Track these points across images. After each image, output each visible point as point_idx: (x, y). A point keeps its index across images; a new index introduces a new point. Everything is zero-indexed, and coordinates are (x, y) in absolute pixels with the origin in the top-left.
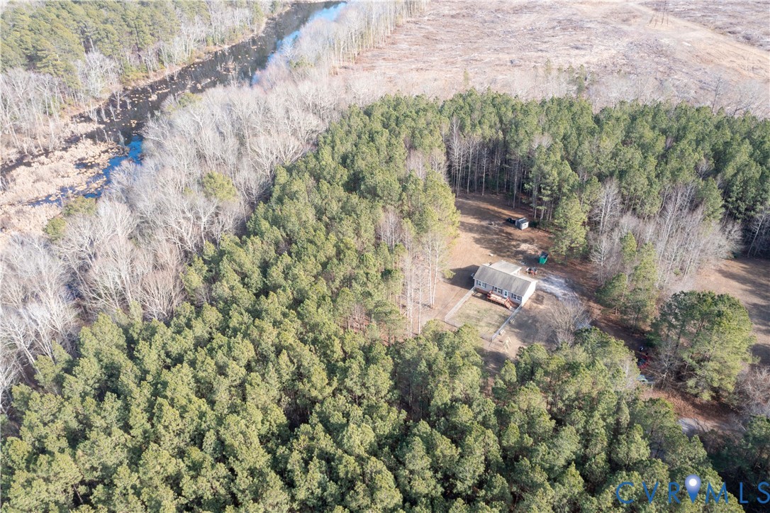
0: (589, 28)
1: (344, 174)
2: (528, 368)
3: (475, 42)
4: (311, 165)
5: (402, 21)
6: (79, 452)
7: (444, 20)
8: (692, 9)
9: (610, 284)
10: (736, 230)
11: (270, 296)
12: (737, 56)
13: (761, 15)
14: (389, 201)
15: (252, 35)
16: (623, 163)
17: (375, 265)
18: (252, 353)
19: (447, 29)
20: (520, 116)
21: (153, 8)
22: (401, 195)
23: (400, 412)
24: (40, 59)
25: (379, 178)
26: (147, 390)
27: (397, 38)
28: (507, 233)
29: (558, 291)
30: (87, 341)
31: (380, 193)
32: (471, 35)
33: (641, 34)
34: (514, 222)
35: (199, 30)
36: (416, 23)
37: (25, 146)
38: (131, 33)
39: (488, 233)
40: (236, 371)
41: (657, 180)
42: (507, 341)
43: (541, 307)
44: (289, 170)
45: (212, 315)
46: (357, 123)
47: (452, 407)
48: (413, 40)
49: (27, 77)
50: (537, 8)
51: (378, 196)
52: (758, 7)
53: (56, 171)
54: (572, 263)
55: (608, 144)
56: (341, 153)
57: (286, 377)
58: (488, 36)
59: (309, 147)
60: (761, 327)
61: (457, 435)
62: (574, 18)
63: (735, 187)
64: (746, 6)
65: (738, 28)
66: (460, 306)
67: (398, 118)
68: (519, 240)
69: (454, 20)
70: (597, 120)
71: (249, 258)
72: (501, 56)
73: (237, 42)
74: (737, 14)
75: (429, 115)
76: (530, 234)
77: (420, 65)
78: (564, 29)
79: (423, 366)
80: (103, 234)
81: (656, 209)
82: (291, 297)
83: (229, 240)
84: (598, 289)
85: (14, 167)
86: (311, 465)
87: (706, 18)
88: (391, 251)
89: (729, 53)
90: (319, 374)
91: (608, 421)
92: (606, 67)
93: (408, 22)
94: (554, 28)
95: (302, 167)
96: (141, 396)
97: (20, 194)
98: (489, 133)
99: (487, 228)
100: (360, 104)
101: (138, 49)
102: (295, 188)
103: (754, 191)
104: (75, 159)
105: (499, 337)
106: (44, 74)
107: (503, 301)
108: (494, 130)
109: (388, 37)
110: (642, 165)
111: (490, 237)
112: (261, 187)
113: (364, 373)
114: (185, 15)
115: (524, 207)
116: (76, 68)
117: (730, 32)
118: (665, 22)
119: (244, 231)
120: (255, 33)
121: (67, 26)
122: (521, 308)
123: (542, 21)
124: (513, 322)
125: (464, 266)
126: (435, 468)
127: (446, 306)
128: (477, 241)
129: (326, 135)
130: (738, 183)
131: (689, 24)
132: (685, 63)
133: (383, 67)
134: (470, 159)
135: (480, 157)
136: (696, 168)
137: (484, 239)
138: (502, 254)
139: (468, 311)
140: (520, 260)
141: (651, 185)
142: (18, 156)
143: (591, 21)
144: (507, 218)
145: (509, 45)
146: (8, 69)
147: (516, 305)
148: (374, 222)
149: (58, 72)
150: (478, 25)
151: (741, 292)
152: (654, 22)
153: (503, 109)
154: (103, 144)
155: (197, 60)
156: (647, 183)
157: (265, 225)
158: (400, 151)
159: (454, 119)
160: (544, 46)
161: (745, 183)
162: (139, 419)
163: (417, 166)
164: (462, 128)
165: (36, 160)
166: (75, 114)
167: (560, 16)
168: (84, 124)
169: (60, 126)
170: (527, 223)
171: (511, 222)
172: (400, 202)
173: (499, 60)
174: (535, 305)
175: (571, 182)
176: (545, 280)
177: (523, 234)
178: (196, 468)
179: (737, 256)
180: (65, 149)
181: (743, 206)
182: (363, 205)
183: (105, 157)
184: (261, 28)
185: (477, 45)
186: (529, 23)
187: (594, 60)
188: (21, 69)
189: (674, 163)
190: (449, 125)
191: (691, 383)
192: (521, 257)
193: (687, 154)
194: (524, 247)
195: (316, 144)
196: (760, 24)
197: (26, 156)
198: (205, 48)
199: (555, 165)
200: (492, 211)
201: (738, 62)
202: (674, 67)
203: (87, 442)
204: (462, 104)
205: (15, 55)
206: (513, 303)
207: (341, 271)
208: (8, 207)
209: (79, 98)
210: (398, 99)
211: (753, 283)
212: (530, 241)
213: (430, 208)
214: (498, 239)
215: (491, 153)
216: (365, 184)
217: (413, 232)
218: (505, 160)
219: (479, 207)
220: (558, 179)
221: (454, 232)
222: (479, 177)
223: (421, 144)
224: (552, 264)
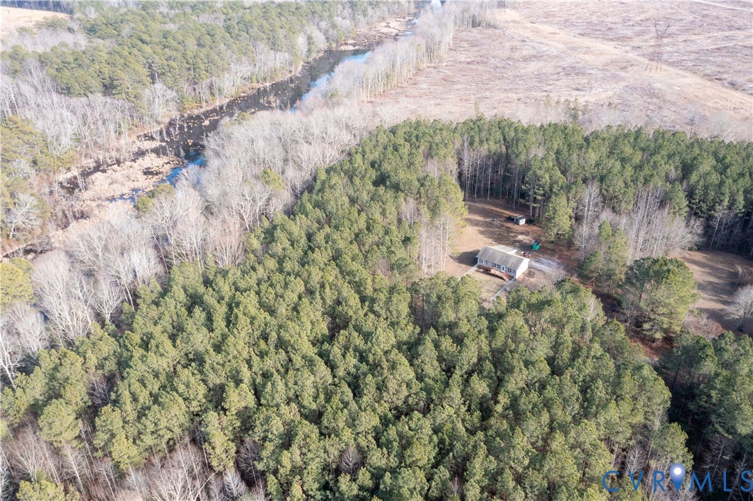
0: (590, 74)
1: (373, 174)
2: (515, 303)
3: (487, 84)
4: (346, 168)
5: (424, 66)
6: (178, 342)
7: (460, 66)
8: (685, 60)
9: (588, 259)
10: (698, 226)
11: (316, 252)
12: (721, 98)
13: (747, 66)
14: (409, 194)
15: (289, 75)
16: (605, 171)
17: (397, 236)
18: (303, 288)
19: (463, 73)
20: (520, 135)
21: (208, 49)
22: (419, 189)
23: (414, 328)
24: (115, 88)
25: (402, 176)
26: (224, 309)
27: (418, 79)
28: (507, 227)
30: (176, 277)
31: (402, 187)
32: (484, 78)
33: (636, 79)
34: (513, 219)
35: (246, 70)
36: (435, 68)
37: (101, 157)
38: (189, 69)
39: (491, 227)
40: (292, 297)
41: (632, 184)
43: (532, 280)
44: (328, 171)
45: (271, 263)
46: (383, 139)
47: (455, 323)
48: (433, 81)
49: (104, 101)
50: (545, 57)
51: (401, 190)
52: (746, 59)
53: (127, 177)
55: (592, 157)
56: (370, 160)
57: (329, 302)
58: (499, 79)
59: (343, 156)
60: (713, 298)
62: (577, 65)
63: (697, 191)
64: (735, 58)
65: (725, 76)
67: (417, 135)
68: (517, 233)
69: (469, 66)
70: (586, 139)
71: (298, 228)
72: (509, 95)
73: (277, 81)
74: (725, 64)
75: (444, 133)
76: (526, 228)
77: (438, 101)
78: (568, 75)
80: (179, 211)
81: (630, 206)
82: (331, 254)
83: (280, 218)
86: (348, 356)
87: (696, 67)
88: (410, 227)
89: (715, 95)
90: (354, 300)
91: (574, 337)
92: (602, 105)
93: (428, 67)
94: (558, 73)
95: (338, 168)
96: (220, 311)
97: (99, 191)
98: (494, 147)
99: (490, 223)
100: (386, 127)
101: (194, 82)
102: (333, 182)
103: (713, 194)
106: (118, 100)
107: (500, 275)
108: (498, 145)
109: (410, 79)
110: (621, 173)
111: (492, 229)
112: (304, 183)
113: (389, 300)
114: (235, 56)
115: (523, 208)
116: (143, 95)
117: (717, 79)
118: (658, 70)
119: (290, 213)
120: (293, 73)
121: (138, 61)
122: (515, 279)
123: (548, 67)
124: (508, 289)
126: (441, 359)
128: (482, 233)
129: (357, 147)
130: (700, 187)
131: (681, 72)
132: (674, 104)
133: (405, 103)
134: (478, 169)
135: (487, 166)
136: (667, 176)
137: (487, 231)
140: (517, 246)
141: (627, 188)
142: (95, 165)
143: (592, 69)
144: (508, 216)
145: (517, 87)
146: (89, 94)
147: (511, 278)
148: (397, 208)
149: (130, 99)
150: (491, 70)
151: (700, 273)
152: (648, 70)
153: (507, 129)
154: (165, 157)
155: (243, 95)
156: (623, 185)
157: (309, 207)
158: (419, 159)
159: (466, 136)
160: (549, 87)
161: (706, 187)
162: (220, 323)
163: (433, 169)
164: (471, 144)
165: (110, 168)
166: (141, 134)
167: (565, 64)
169: (129, 143)
170: (524, 220)
171: (510, 219)
172: (418, 195)
173: (508, 98)
174: (527, 278)
175: (560, 183)
176: (536, 261)
177: (521, 228)
178: (263, 355)
179: (700, 248)
180: (134, 161)
181: (704, 207)
182: (389, 195)
183: (168, 167)
184: (298, 70)
185: (489, 86)
186: (536, 69)
187: (593, 100)
188: (100, 95)
189: (647, 171)
190: (461, 142)
191: (646, 326)
192: (517, 244)
193: (659, 165)
194: (520, 237)
195: (349, 154)
196: (745, 72)
198: (249, 85)
199: (547, 170)
200: (495, 211)
201: (723, 103)
202: (663, 107)
203: (184, 333)
204: (473, 126)
205: (95, 84)
206: (510, 276)
207: (370, 239)
209: (144, 120)
210: (418, 122)
211: (711, 267)
212: (526, 233)
213: (443, 200)
214: (499, 231)
215: (496, 164)
216: (390, 181)
217: (427, 216)
218: (507, 170)
219: (485, 208)
220: (549, 181)
221: (462, 223)
222: (485, 184)
223: (437, 154)
224: (544, 250)
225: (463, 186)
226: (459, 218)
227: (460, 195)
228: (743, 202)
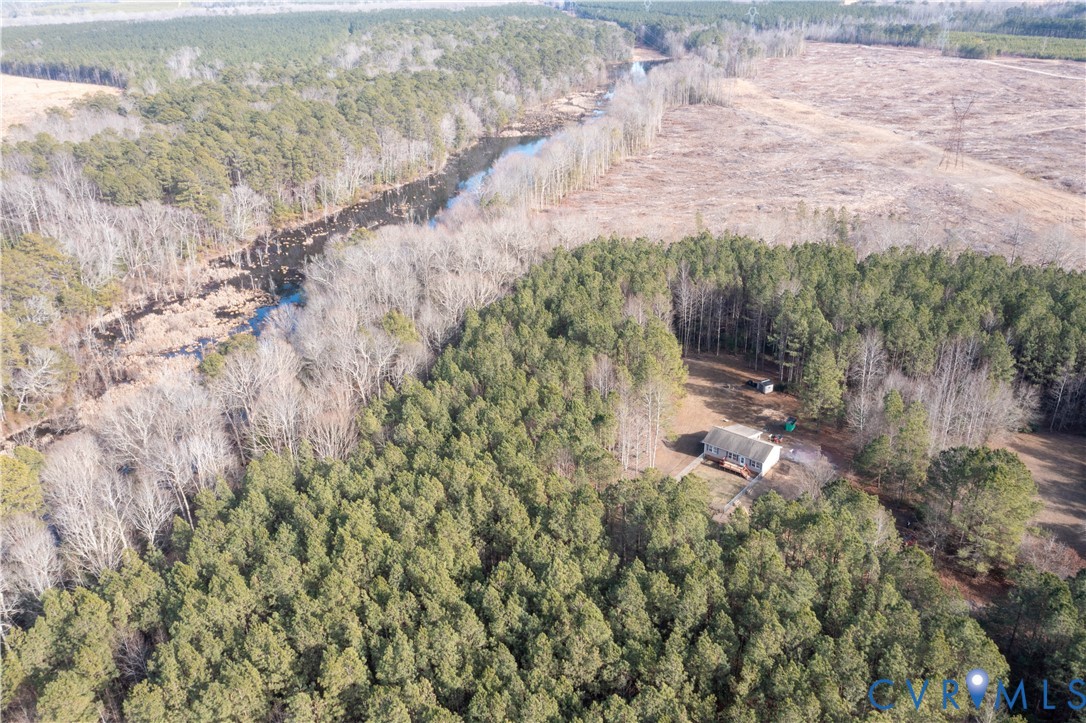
0: (861, 170)
1: (548, 319)
2: (763, 518)
3: (713, 185)
4: (509, 310)
5: (621, 159)
6: (254, 579)
7: (673, 159)
8: (996, 150)
9: (870, 447)
10: (1031, 395)
11: (462, 438)
12: (1053, 205)
14: (602, 349)
15: (429, 173)
16: (889, 314)
17: (584, 412)
18: (442, 495)
19: (678, 170)
20: (764, 260)
21: (314, 137)
22: (616, 342)
23: (611, 558)
24: (179, 192)
25: (592, 322)
26: (325, 527)
27: (612, 178)
28: (746, 397)
30: (255, 476)
31: (591, 338)
32: (708, 176)
33: (928, 178)
34: (756, 385)
35: (366, 165)
36: (637, 162)
37: (156, 292)
38: (286, 166)
39: (723, 397)
40: (426, 507)
41: (931, 334)
43: (786, 477)
44: (482, 314)
45: (396, 455)
46: (564, 266)
47: (673, 550)
48: (634, 181)
49: (163, 211)
50: (794, 147)
51: (590, 343)
53: (192, 320)
54: (826, 432)
55: (871, 293)
56: (544, 298)
57: (481, 517)
58: (730, 178)
59: (505, 291)
60: (1060, 506)
61: (678, 577)
62: (841, 158)
63: (1029, 344)
64: (1069, 147)
65: (1056, 173)
67: (613, 261)
68: (761, 406)
69: (686, 159)
70: (861, 267)
71: (437, 400)
72: (745, 200)
73: (412, 181)
74: (1055, 156)
75: (652, 258)
76: (775, 399)
77: (642, 209)
78: (828, 171)
80: (264, 374)
81: (929, 367)
82: (486, 442)
83: (411, 385)
85: (141, 315)
86: (510, 602)
87: (1013, 161)
88: (604, 400)
89: (1041, 202)
90: (519, 514)
91: (854, 573)
92: (880, 215)
93: (627, 161)
94: (815, 169)
95: (498, 310)
96: (319, 529)
97: (150, 342)
98: (725, 279)
99: (722, 391)
100: (567, 248)
101: (293, 184)
102: (490, 331)
103: (1052, 349)
104: (215, 308)
106: (183, 209)
107: (738, 470)
108: (731, 276)
109: (602, 177)
110: (914, 317)
111: (725, 401)
112: (447, 332)
113: (572, 513)
114: (351, 147)
115: (770, 369)
116: (220, 203)
117: (1044, 177)
118: (959, 164)
119: (426, 377)
120: (434, 170)
121: (213, 155)
122: (761, 477)
123: (799, 161)
124: (750, 492)
125: (692, 432)
126: (651, 608)
128: (709, 405)
129: (526, 279)
130: (1032, 339)
131: (992, 168)
132: (984, 213)
133: (595, 212)
134: (702, 310)
135: (715, 307)
136: (982, 321)
137: (717, 403)
140: (762, 426)
141: (924, 339)
142: (146, 302)
143: (863, 163)
144: (747, 380)
145: (757, 189)
146: (142, 202)
147: (755, 474)
148: (583, 370)
149: (200, 208)
150: (717, 165)
151: (1038, 468)
152: (944, 165)
153: (744, 252)
154: (247, 291)
155: (362, 201)
156: (918, 336)
157: (454, 368)
158: (615, 297)
159: (683, 263)
160: (802, 190)
161: (1041, 339)
162: (317, 550)
163: (636, 312)
164: (692, 273)
165: (168, 307)
166: (214, 257)
167: (823, 156)
168: (225, 269)
169: (197, 270)
170: (772, 386)
171: (751, 385)
172: (615, 351)
173: (743, 205)
174: (778, 475)
175: (824, 333)
176: (791, 448)
177: (767, 398)
178: (382, 600)
179: (1035, 429)
180: (203, 297)
181: (1040, 368)
182: (571, 350)
183: (251, 306)
184: (441, 165)
185: (714, 188)
186: (783, 163)
187: (866, 207)
188: (157, 203)
189: (952, 314)
190: (677, 271)
191: (963, 553)
192: (763, 423)
193: (969, 305)
194: (767, 412)
195: (514, 289)
197: (157, 303)
198: (371, 186)
199: (805, 313)
200: (729, 373)
201: (1053, 212)
202: (969, 217)
203: (264, 566)
204: (693, 248)
205: (152, 187)
206: (752, 472)
207: (545, 418)
208: (136, 357)
209: (220, 238)
210: (614, 241)
211: (1055, 459)
212: (775, 406)
213: (651, 358)
214: (735, 403)
215: (728, 303)
216: (573, 330)
217: (629, 382)
218: (745, 312)
219: (713, 368)
220: (808, 329)
221: (680, 391)
222: (712, 332)
223: (642, 289)
224: (802, 432)
225: (680, 335)
226: (676, 384)
227: (677, 349)
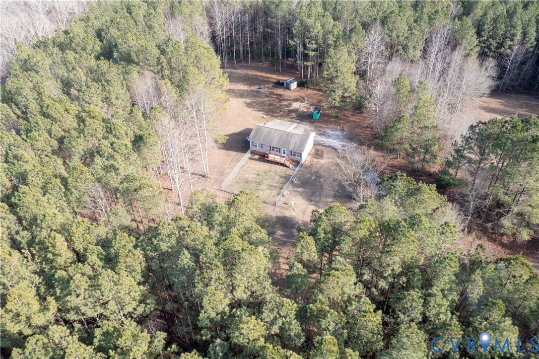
2: (329, 239)
9: (392, 127)
14: (146, 66)
22: (159, 59)
25: (133, 42)
28: (277, 95)
29: (337, 144)
31: (135, 58)
34: (283, 84)
39: (259, 97)
41: (416, 25)
42: (293, 203)
43: (322, 161)
47: (232, 316)
51: (134, 62)
54: (344, 116)
63: (486, 25)
66: (237, 172)
68: (290, 100)
76: (299, 93)
79: (186, 259)
81: (419, 53)
84: (375, 136)
99: (257, 92)
103: (503, 28)
105: (283, 199)
107: (282, 160)
111: (261, 100)
115: (291, 69)
122: (302, 165)
124: (296, 181)
127: (222, 174)
128: (249, 105)
130: (488, 21)
134: (233, 27)
135: (243, 23)
137: (255, 102)
138: (275, 115)
139: (246, 176)
140: (293, 118)
141: (411, 30)
144: (275, 81)
147: (297, 163)
156: (407, 28)
158: (158, 20)
161: (495, 20)
163: (177, 31)
170: (296, 83)
171: (279, 84)
172: (159, 67)
174: (315, 160)
175: (336, 33)
176: (321, 135)
177: (293, 94)
192: (294, 115)
194: (295, 105)
199: (318, 17)
200: (261, 76)
206: (294, 161)
212: (301, 99)
213: (192, 69)
214: (269, 101)
215: (253, 20)
216: (117, 51)
217: (173, 94)
218: (267, 25)
219: (247, 75)
220: (322, 31)
221: (224, 96)
222: (243, 46)
223: (181, 12)
224: (326, 118)
225: (218, 50)
226: (219, 91)
227: (216, 60)
228: (535, 34)
